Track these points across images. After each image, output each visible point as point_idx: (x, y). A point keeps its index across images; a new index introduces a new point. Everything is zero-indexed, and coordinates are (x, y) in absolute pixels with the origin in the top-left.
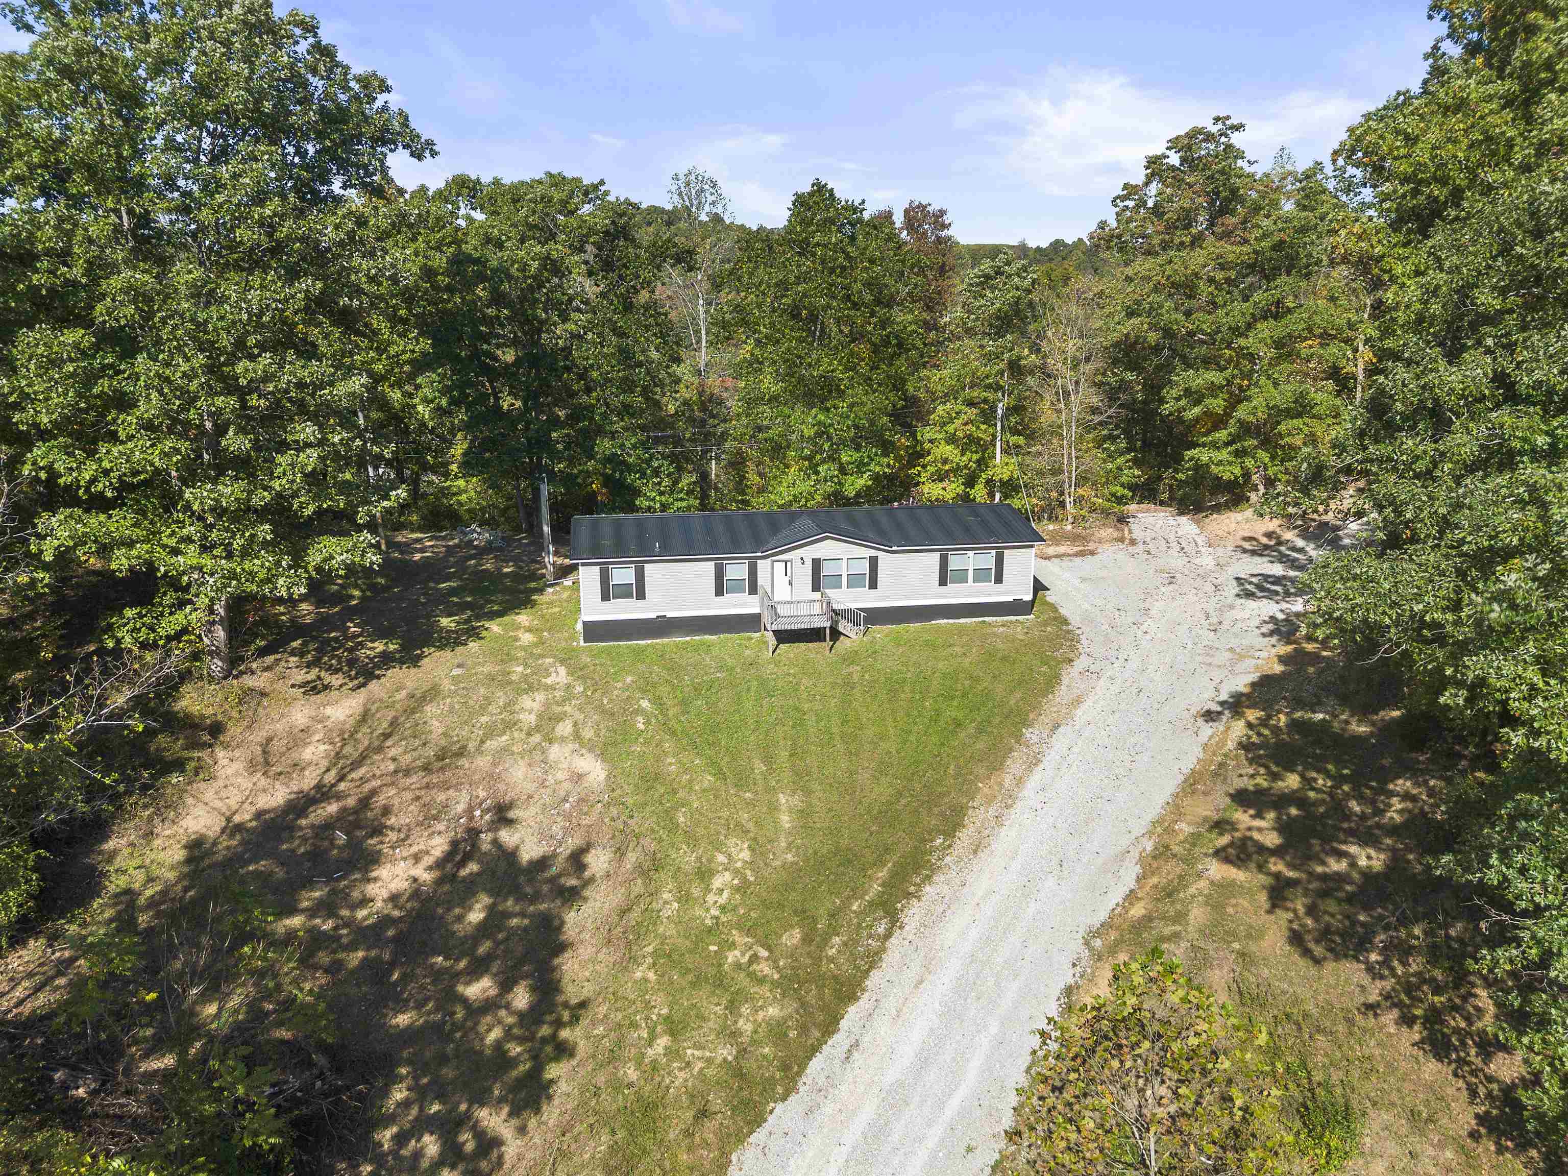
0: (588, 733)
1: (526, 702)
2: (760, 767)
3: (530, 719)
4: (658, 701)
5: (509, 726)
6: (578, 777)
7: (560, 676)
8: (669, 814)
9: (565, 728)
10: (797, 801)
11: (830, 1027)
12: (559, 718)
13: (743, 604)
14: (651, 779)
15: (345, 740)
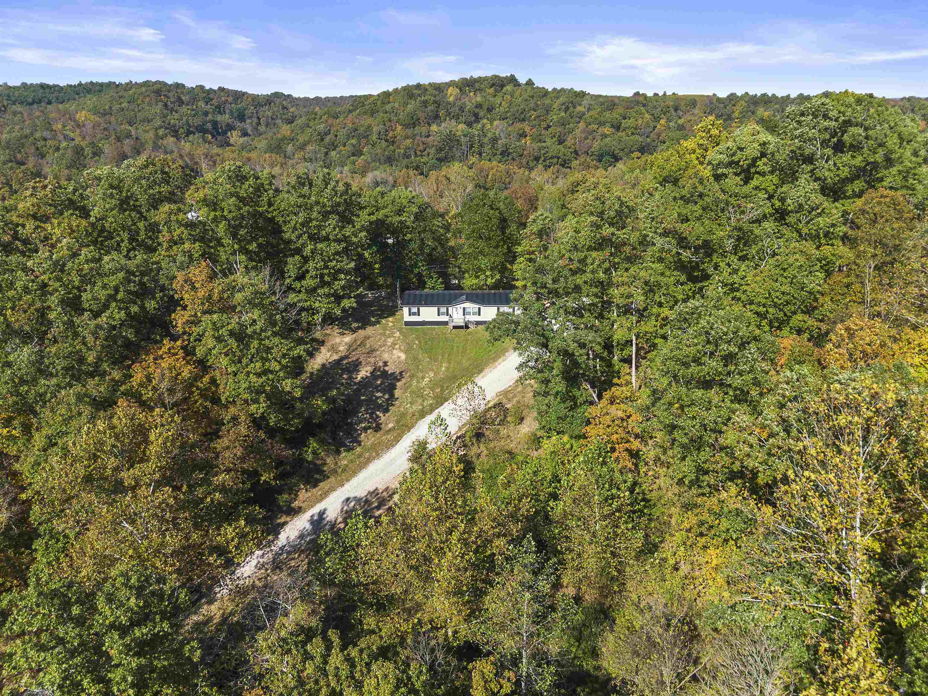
0: (402, 348)
1: (389, 340)
2: (440, 357)
3: (389, 344)
4: (420, 342)
5: (385, 345)
6: (399, 357)
7: (398, 334)
8: (418, 366)
9: (397, 346)
10: (447, 365)
11: (442, 404)
12: (396, 344)
13: (445, 318)
14: (415, 358)
15: (350, 346)
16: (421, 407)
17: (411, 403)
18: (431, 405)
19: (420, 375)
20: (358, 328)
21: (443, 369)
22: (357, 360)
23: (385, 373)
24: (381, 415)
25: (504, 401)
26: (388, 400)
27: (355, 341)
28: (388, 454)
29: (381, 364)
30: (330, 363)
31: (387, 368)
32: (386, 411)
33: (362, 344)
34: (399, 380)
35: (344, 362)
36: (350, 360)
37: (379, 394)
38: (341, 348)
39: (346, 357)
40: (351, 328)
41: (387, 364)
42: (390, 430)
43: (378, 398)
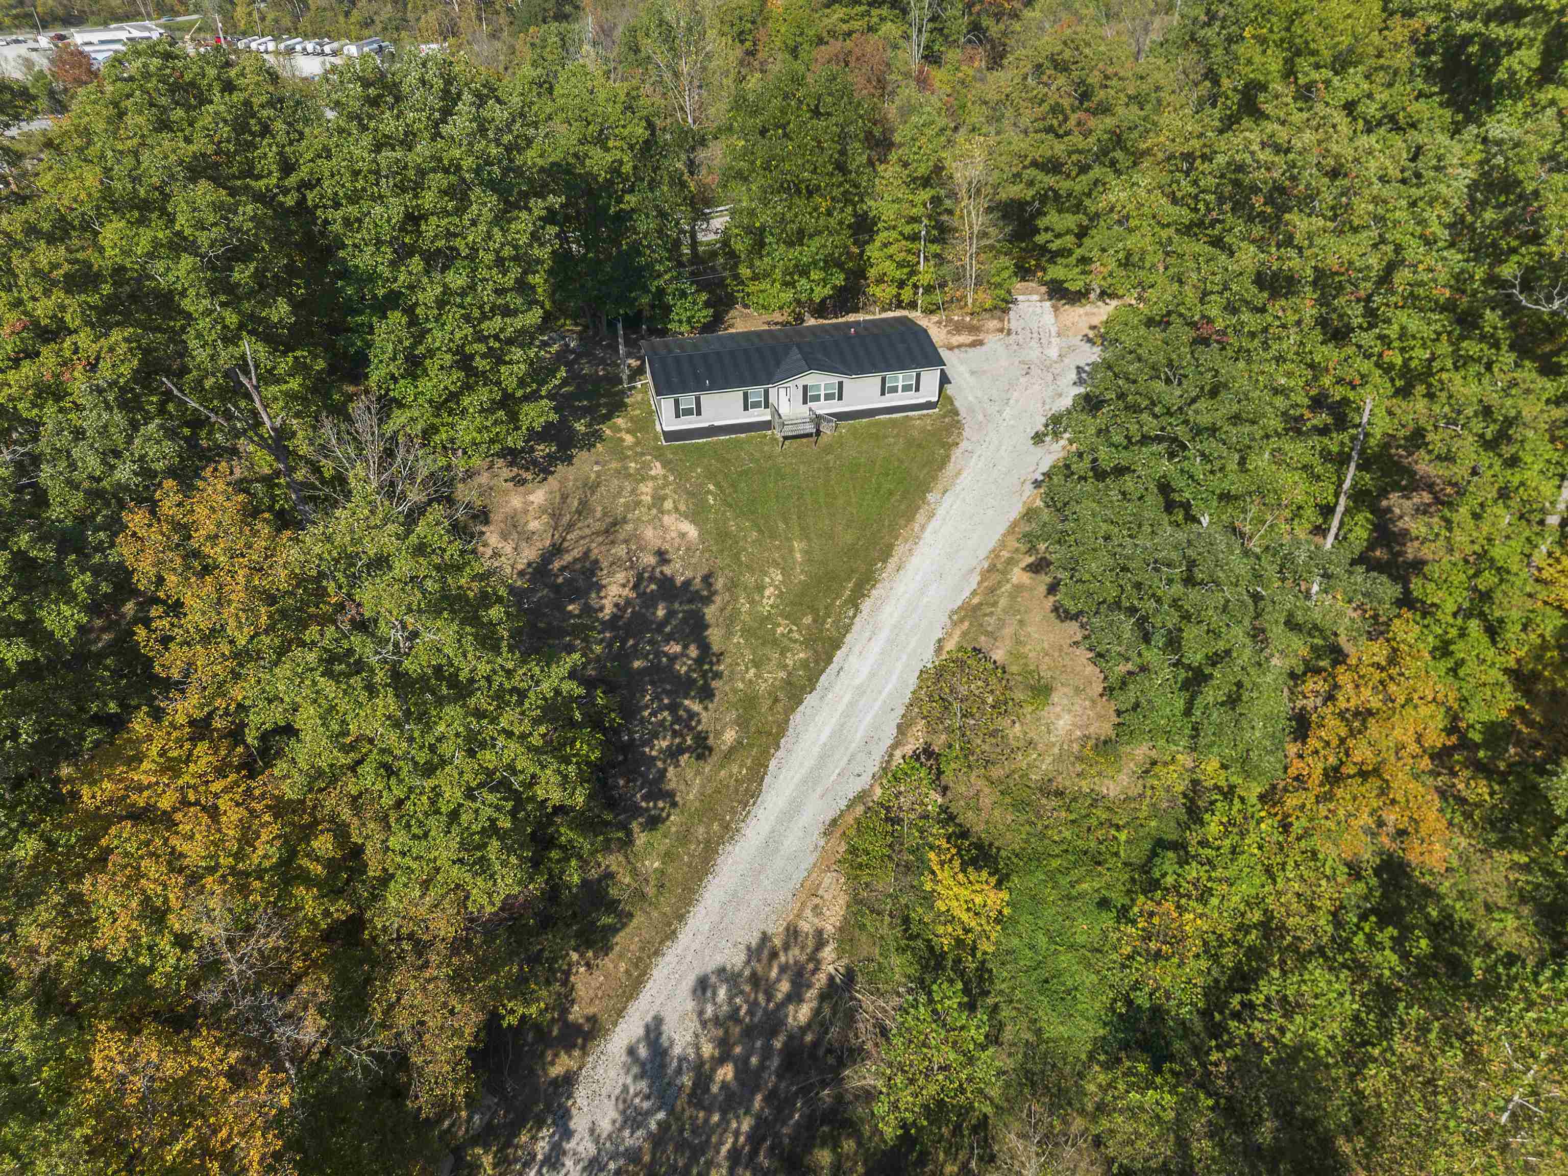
0: (683, 508)
1: (643, 488)
2: (782, 526)
3: (648, 499)
4: (718, 485)
5: (638, 503)
6: (683, 535)
7: (657, 469)
8: (737, 557)
9: (668, 505)
10: (803, 545)
11: (829, 660)
12: (664, 498)
13: (760, 415)
14: (723, 535)
15: (556, 516)
16: (782, 674)
17: (757, 664)
18: (805, 664)
19: (749, 579)
20: (552, 459)
21: (798, 556)
22: (586, 554)
23: (666, 583)
24: (696, 707)
25: (983, 641)
26: (699, 661)
27: (564, 498)
28: (752, 822)
29: (649, 560)
30: (521, 574)
31: (668, 570)
32: (706, 694)
33: (584, 509)
34: (706, 601)
35: (556, 565)
36: (568, 558)
37: (673, 648)
38: (534, 525)
39: (557, 550)
40: (535, 463)
41: (662, 556)
42: (732, 750)
43: (673, 659)
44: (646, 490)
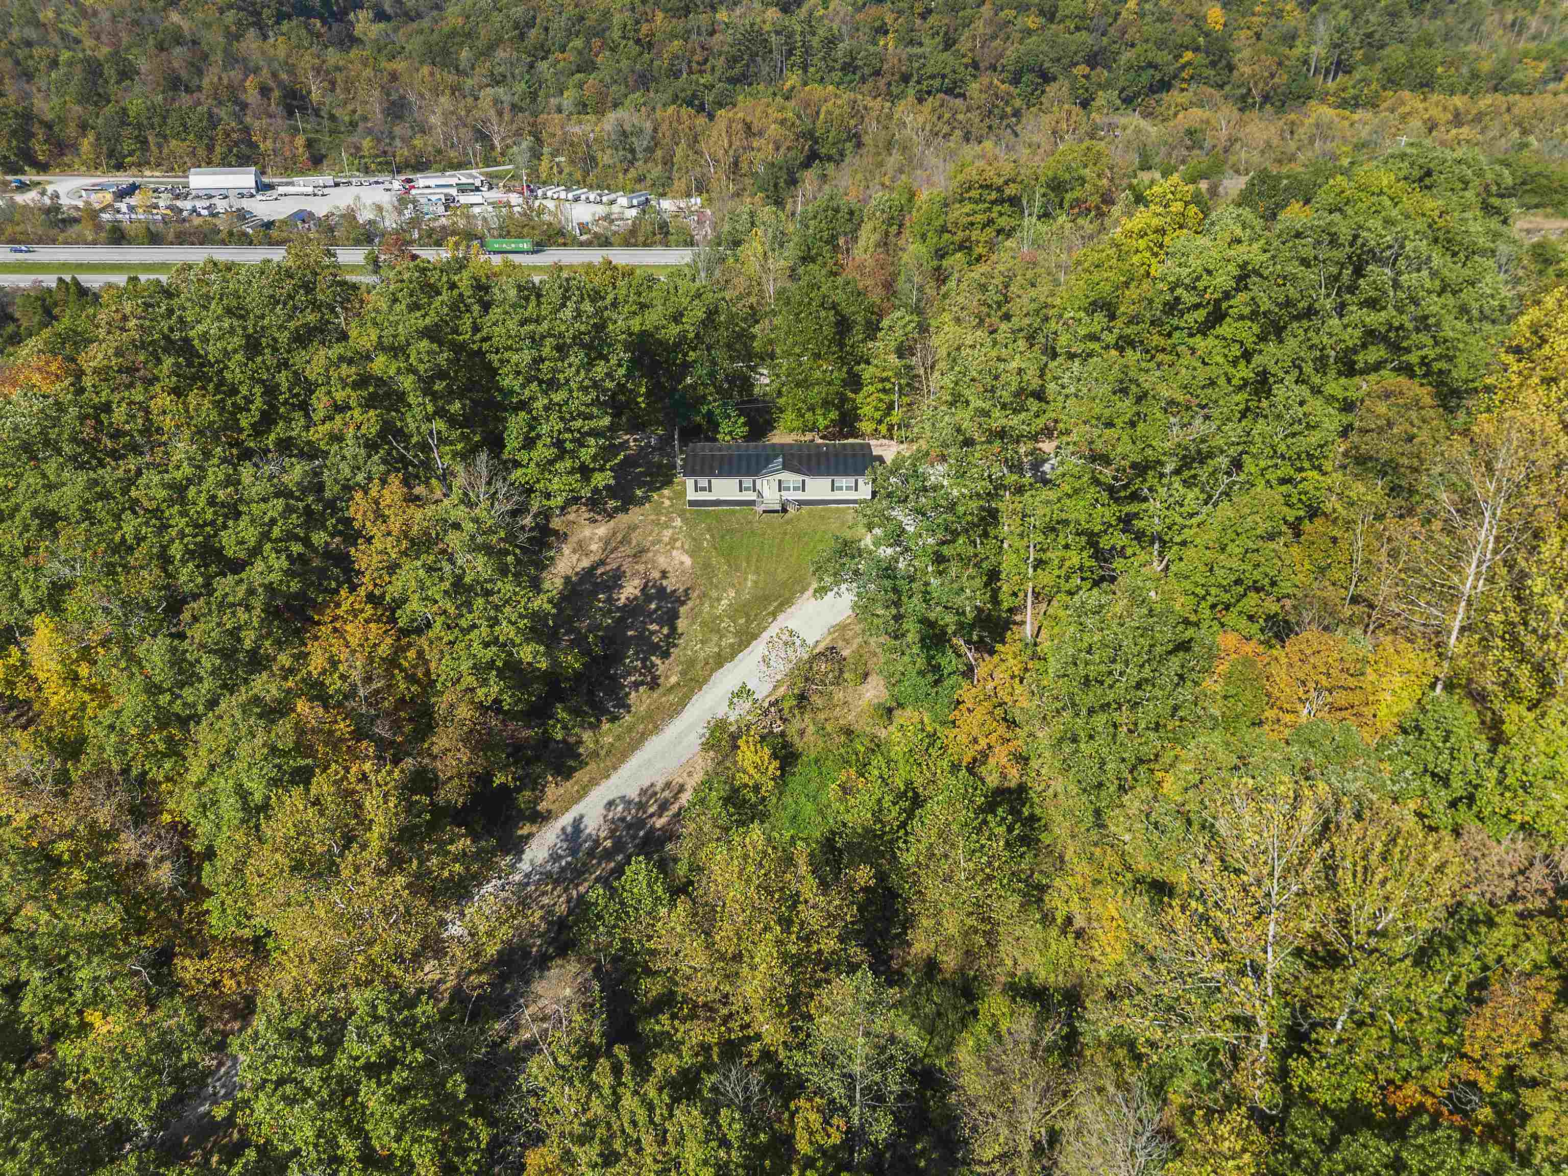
0: (686, 546)
1: (665, 532)
2: (744, 564)
3: (666, 539)
4: (712, 536)
5: (659, 541)
6: (682, 563)
7: (678, 522)
8: (710, 579)
9: (678, 544)
10: (754, 577)
12: (676, 540)
13: (750, 496)
14: (707, 566)
15: (607, 543)
16: (716, 650)
17: (702, 642)
18: (732, 645)
19: (714, 594)
20: (616, 510)
21: (749, 584)
22: (619, 568)
23: (662, 590)
24: (658, 662)
25: (840, 644)
26: (667, 636)
27: (614, 534)
28: (671, 726)
29: (656, 575)
30: (577, 574)
31: (665, 583)
32: (666, 655)
33: (625, 540)
34: (683, 603)
35: (599, 572)
36: (608, 568)
37: (654, 627)
38: (594, 547)
39: (602, 562)
40: (605, 510)
41: (664, 574)
42: (672, 687)
43: (653, 633)
44: (667, 534)
